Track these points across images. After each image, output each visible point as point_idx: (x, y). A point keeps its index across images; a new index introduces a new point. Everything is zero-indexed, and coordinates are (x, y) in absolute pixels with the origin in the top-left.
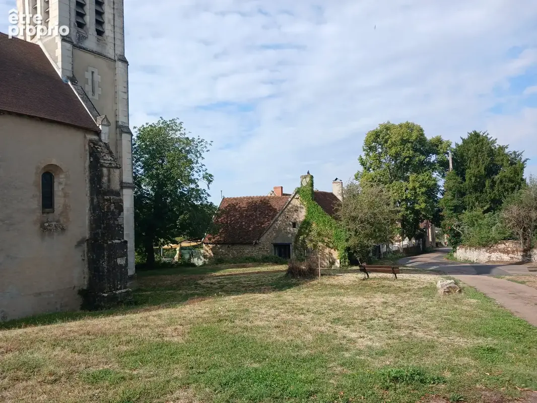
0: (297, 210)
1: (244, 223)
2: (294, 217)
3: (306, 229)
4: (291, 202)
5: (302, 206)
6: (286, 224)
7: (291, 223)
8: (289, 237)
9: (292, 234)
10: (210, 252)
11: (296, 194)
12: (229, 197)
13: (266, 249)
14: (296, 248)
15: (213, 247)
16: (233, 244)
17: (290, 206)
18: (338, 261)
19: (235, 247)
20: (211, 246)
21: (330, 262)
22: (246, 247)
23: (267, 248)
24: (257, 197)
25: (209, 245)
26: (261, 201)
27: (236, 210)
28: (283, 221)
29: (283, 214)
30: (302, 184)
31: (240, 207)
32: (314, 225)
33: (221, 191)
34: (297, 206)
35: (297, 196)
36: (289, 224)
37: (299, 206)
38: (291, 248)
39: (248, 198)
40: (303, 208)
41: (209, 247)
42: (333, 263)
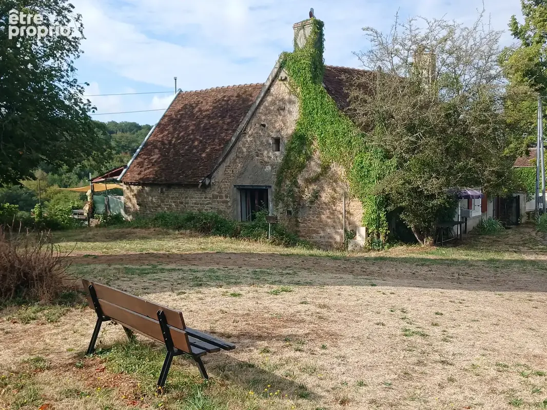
0: (284, 109)
1: (196, 143)
2: (277, 125)
3: (300, 152)
4: (272, 90)
5: (293, 97)
6: (262, 143)
7: (271, 141)
8: (267, 173)
9: (272, 166)
10: (134, 201)
11: (281, 67)
12: (189, 90)
13: (224, 199)
14: (279, 198)
15: (139, 192)
16: (169, 186)
17: (269, 99)
18: (363, 230)
19: (174, 193)
20: (135, 188)
21: (346, 231)
22: (191, 192)
23: (226, 197)
24: (234, 88)
25: (132, 186)
26: (238, 96)
27: (192, 116)
28: (256, 137)
29: (254, 120)
30: (296, 44)
31: (200, 110)
32: (316, 143)
33: (176, 79)
34: (282, 100)
35: (283, 75)
36: (267, 141)
37: (287, 97)
38: (269, 197)
39: (218, 90)
40: (294, 103)
41: (132, 191)
42: (351, 235)
